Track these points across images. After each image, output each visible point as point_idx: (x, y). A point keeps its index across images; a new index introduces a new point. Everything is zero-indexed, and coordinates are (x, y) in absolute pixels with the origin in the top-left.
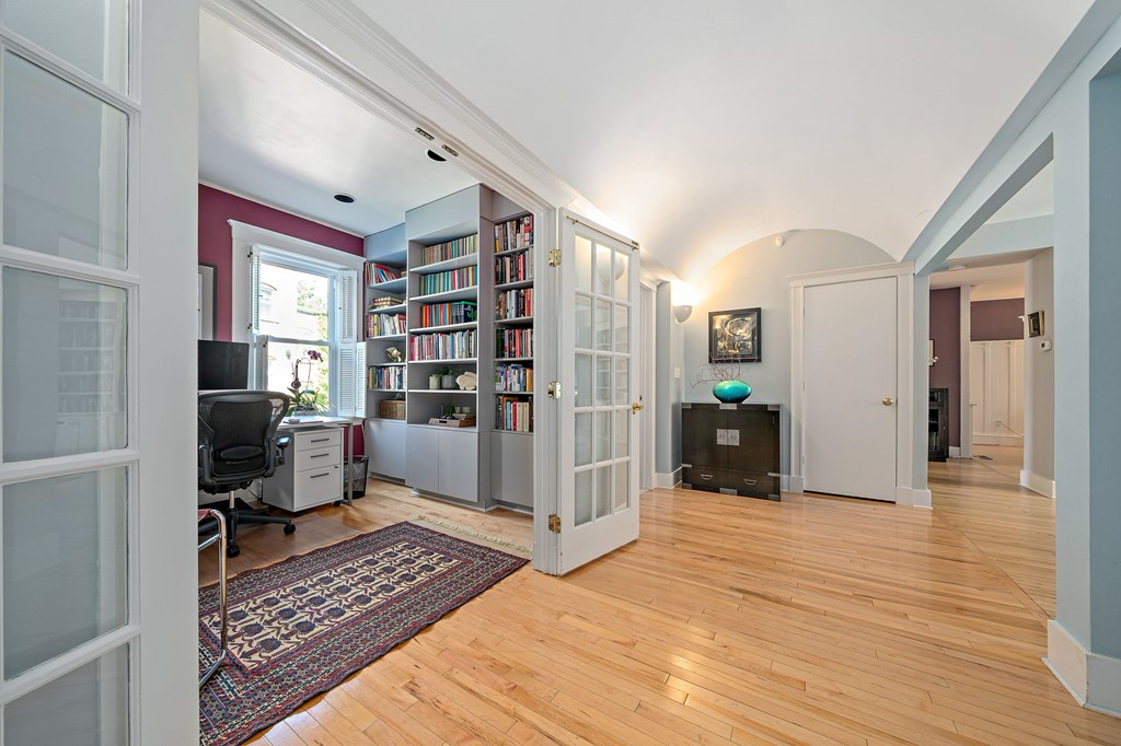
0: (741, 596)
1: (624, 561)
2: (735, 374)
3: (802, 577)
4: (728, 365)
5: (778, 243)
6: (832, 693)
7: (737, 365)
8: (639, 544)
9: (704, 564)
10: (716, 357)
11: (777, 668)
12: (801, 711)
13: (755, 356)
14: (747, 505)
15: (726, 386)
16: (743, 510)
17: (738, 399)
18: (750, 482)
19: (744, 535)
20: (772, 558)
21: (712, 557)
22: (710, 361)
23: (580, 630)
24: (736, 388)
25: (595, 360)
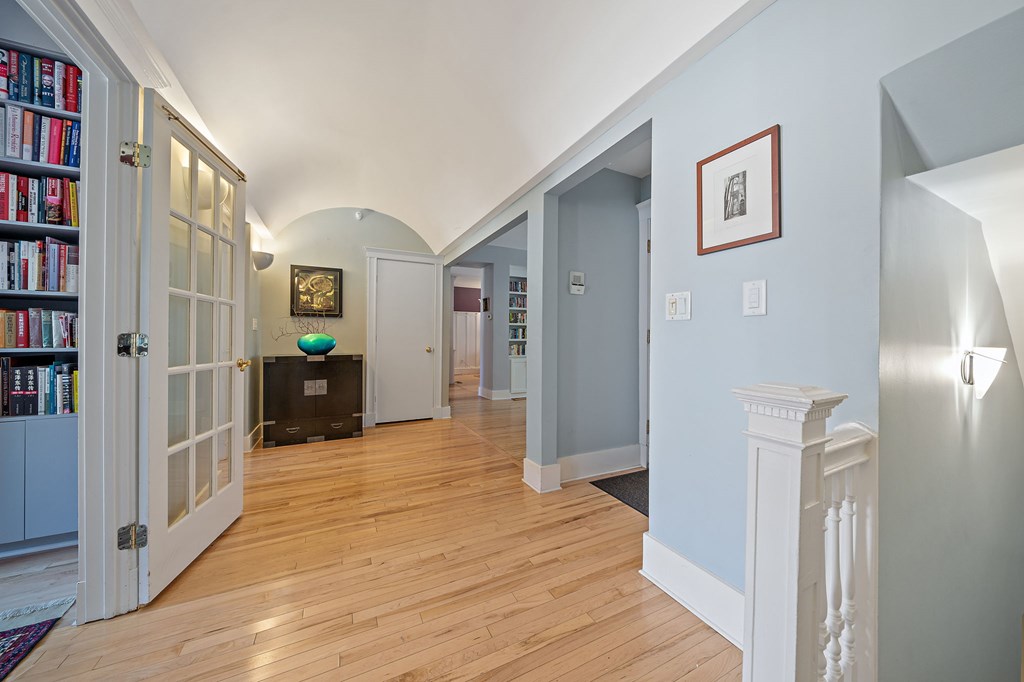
0: (373, 520)
1: (236, 545)
2: (320, 329)
3: (407, 487)
4: (315, 319)
5: (357, 216)
6: (459, 550)
7: (321, 319)
8: (244, 520)
9: (328, 509)
10: (298, 310)
11: (424, 555)
12: (451, 572)
13: (335, 311)
14: (336, 446)
15: (310, 339)
16: (337, 451)
17: (324, 350)
18: (337, 426)
19: (349, 472)
20: (380, 482)
21: (332, 500)
22: (292, 314)
23: (221, 646)
24: (323, 340)
25: (194, 304)
